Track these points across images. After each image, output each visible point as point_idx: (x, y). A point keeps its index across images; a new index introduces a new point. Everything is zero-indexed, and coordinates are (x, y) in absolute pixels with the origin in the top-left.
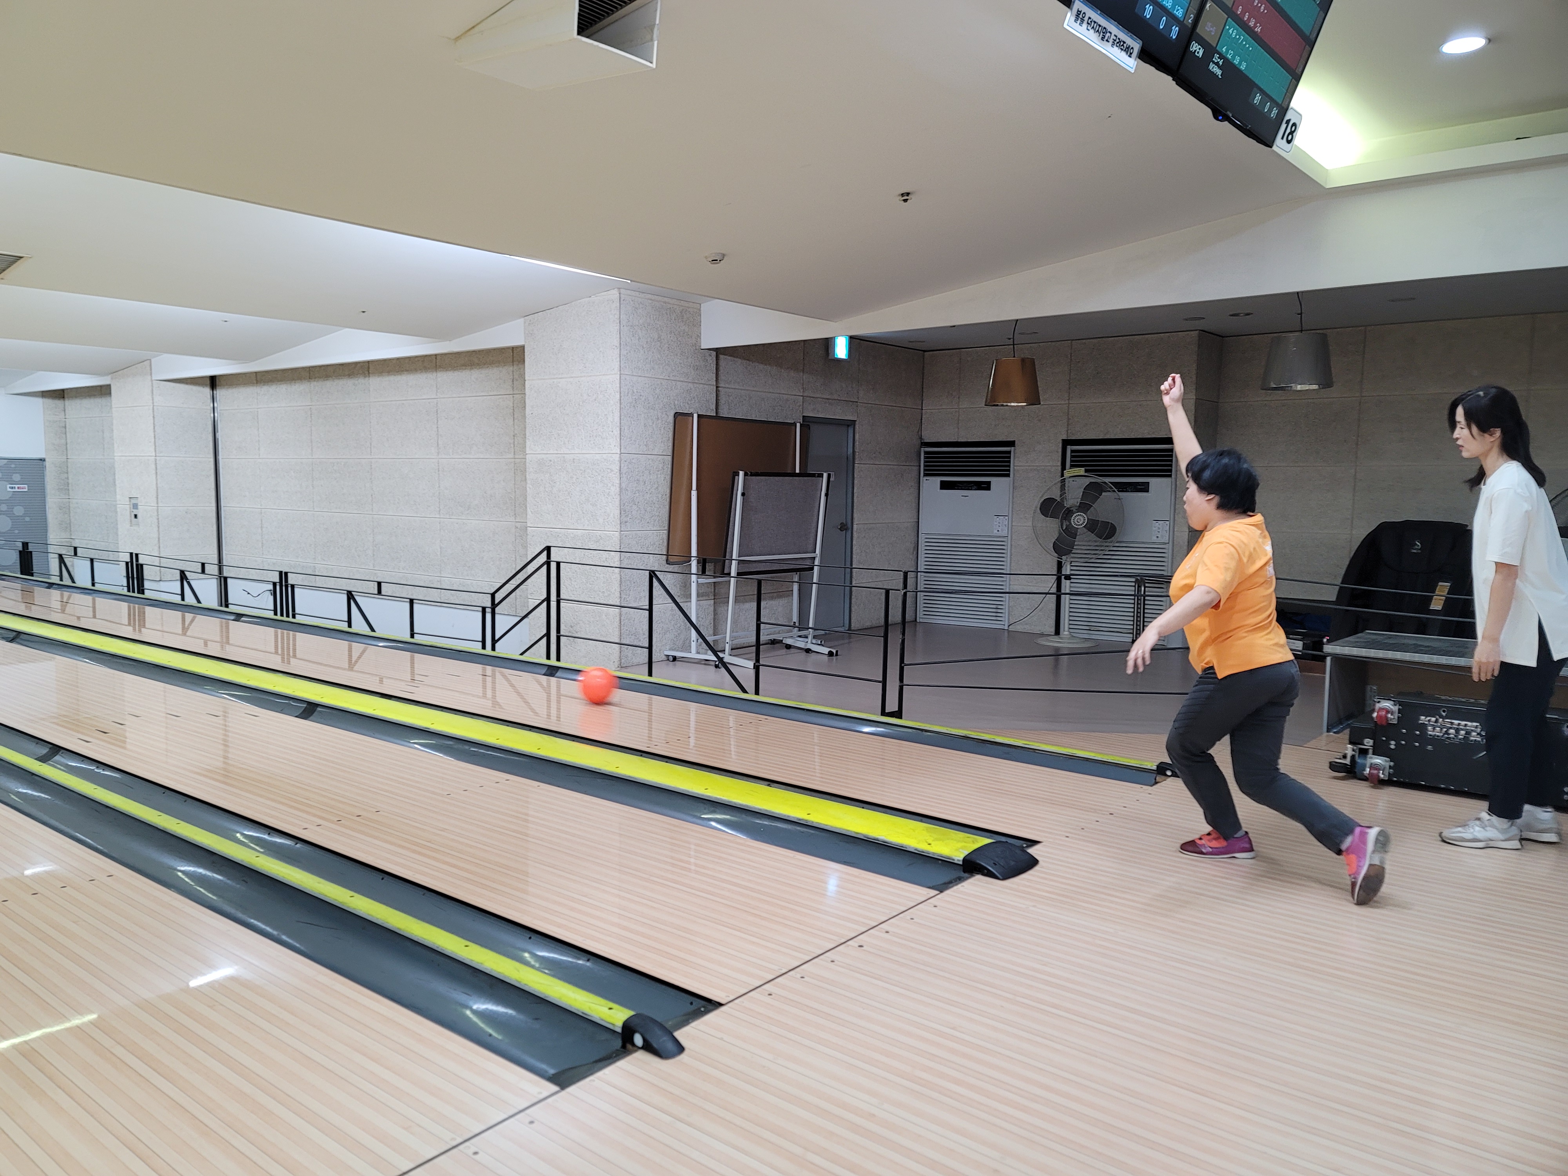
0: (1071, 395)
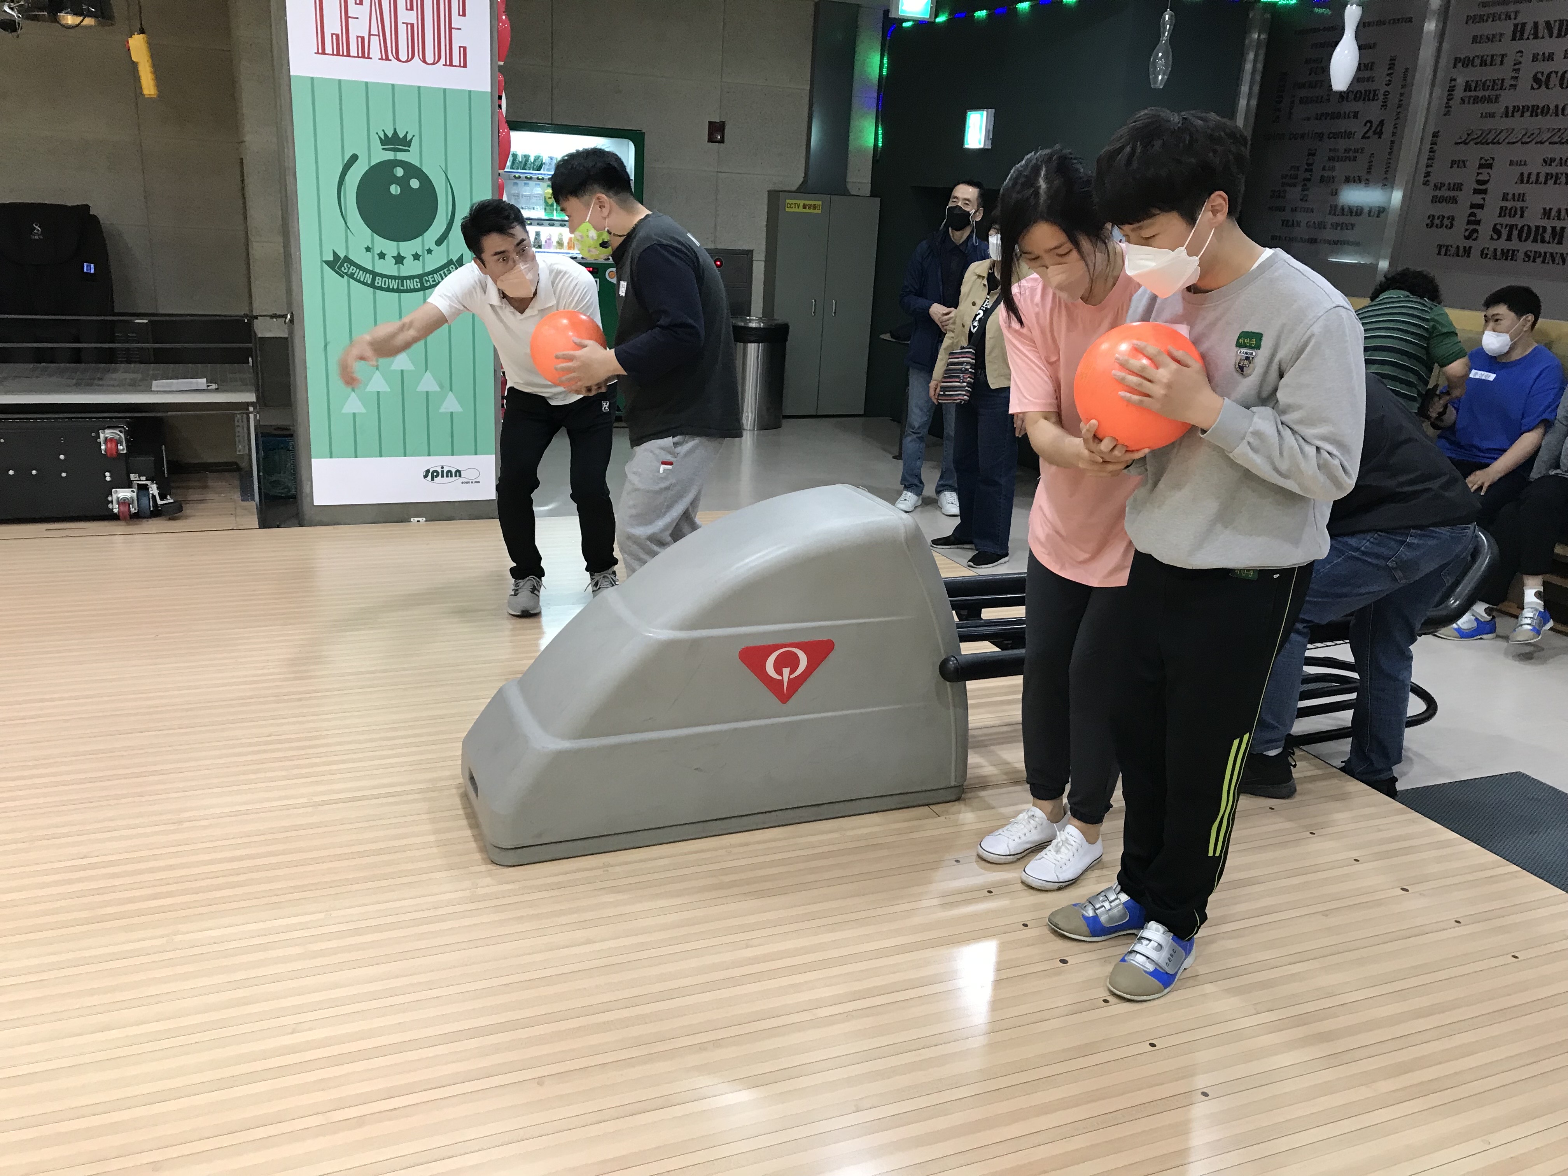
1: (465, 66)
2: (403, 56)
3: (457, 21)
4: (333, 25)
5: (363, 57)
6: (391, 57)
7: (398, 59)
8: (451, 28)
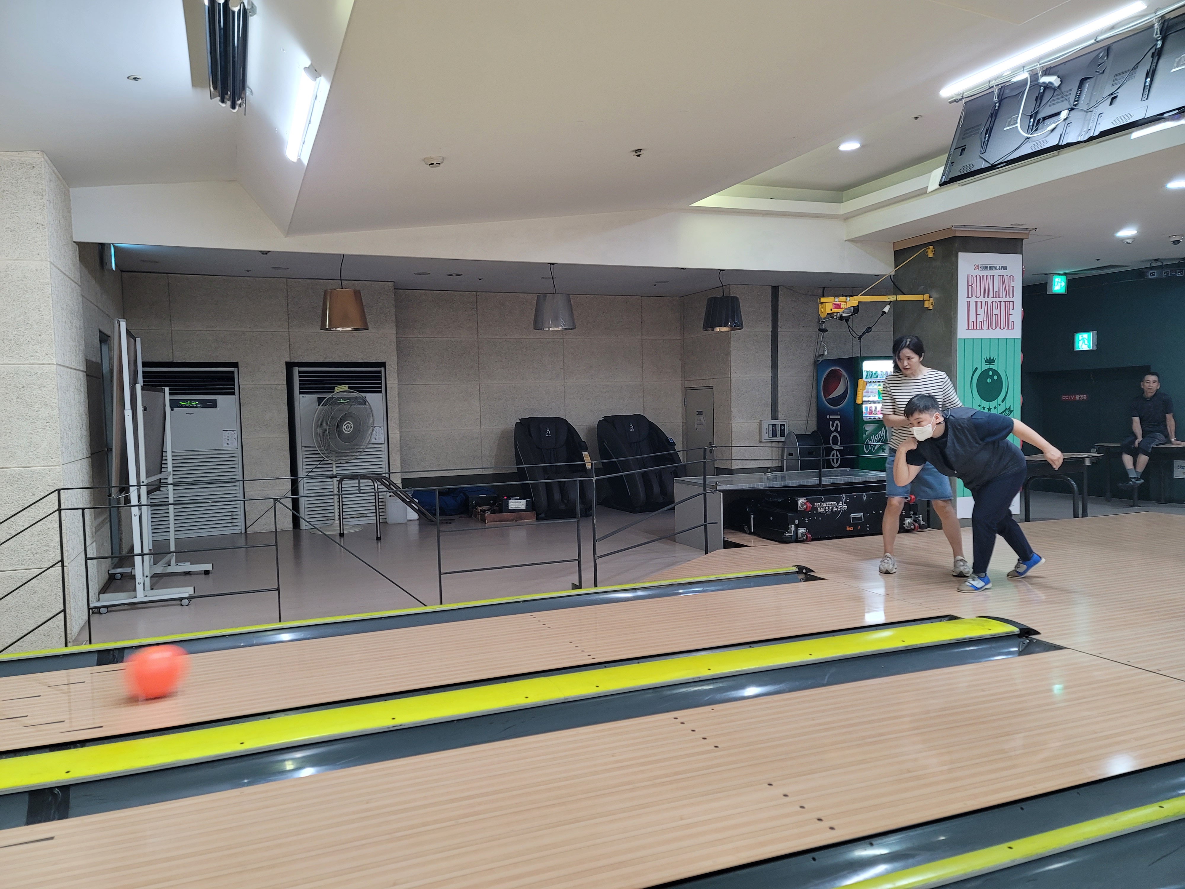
0: (290, 325)
1: (1013, 329)
2: (994, 328)
3: (1011, 312)
4: (972, 318)
5: (981, 329)
6: (990, 328)
7: (992, 328)
8: (1009, 315)
